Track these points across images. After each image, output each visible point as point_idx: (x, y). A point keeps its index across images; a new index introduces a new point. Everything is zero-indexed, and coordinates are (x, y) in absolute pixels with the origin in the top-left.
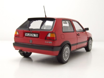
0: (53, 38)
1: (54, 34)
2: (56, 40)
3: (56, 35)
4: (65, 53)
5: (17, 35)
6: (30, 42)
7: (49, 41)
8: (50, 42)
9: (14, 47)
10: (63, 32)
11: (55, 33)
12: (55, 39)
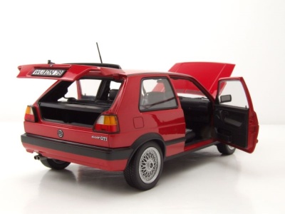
0: (111, 127)
1: (113, 118)
2: (118, 133)
3: (117, 119)
4: (144, 164)
5: (31, 115)
6: (58, 134)
7: (100, 136)
8: (104, 138)
9: (24, 145)
10: (141, 111)
11: (117, 116)
12: (115, 130)
